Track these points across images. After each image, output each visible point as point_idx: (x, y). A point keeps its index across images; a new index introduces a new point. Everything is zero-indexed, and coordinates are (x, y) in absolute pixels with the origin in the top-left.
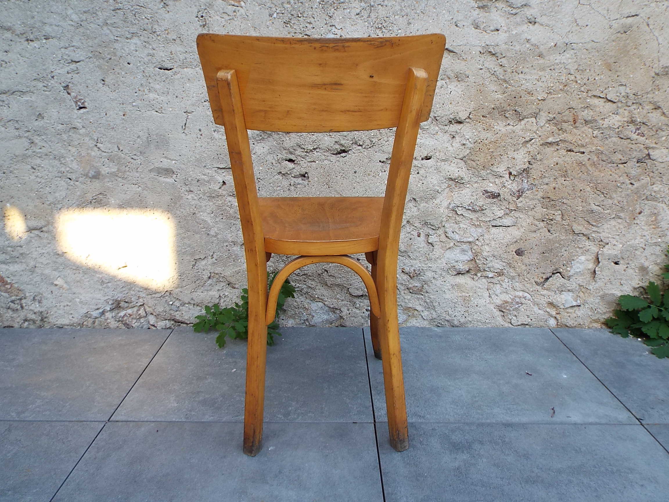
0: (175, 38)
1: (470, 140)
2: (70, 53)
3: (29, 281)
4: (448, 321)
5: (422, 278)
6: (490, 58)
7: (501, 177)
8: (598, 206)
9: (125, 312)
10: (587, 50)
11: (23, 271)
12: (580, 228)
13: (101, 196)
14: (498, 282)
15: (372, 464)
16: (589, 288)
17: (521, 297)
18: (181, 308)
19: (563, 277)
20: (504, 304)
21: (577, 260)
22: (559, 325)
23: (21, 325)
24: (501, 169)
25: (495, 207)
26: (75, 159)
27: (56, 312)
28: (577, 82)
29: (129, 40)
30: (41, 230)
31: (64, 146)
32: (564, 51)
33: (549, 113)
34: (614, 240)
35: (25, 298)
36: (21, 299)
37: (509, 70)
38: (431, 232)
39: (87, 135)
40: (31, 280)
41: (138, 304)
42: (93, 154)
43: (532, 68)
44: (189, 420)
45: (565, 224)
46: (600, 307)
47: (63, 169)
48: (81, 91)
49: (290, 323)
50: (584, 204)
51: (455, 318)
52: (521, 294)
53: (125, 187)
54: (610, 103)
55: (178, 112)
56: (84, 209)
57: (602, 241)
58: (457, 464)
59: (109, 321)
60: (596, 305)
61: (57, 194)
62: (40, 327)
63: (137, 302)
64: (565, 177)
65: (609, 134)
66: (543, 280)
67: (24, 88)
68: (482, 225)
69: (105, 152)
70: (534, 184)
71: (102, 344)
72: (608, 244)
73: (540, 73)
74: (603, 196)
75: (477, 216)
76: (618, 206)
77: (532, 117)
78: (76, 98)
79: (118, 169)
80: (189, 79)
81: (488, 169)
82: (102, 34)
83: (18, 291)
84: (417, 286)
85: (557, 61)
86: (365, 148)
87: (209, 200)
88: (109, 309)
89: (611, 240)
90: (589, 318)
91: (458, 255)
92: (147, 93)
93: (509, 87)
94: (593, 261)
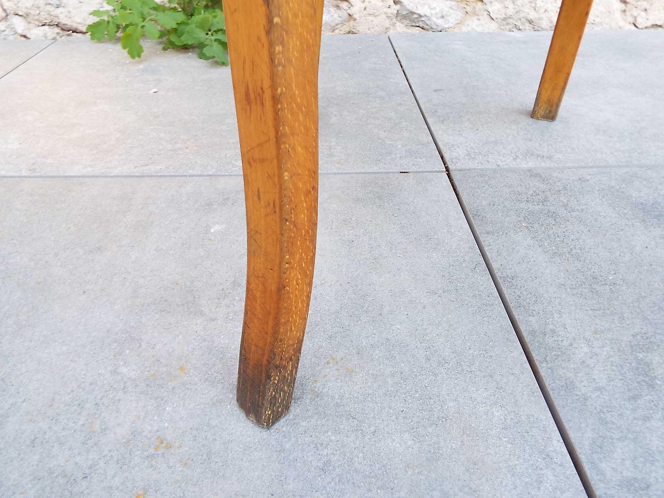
44: (39, 174)
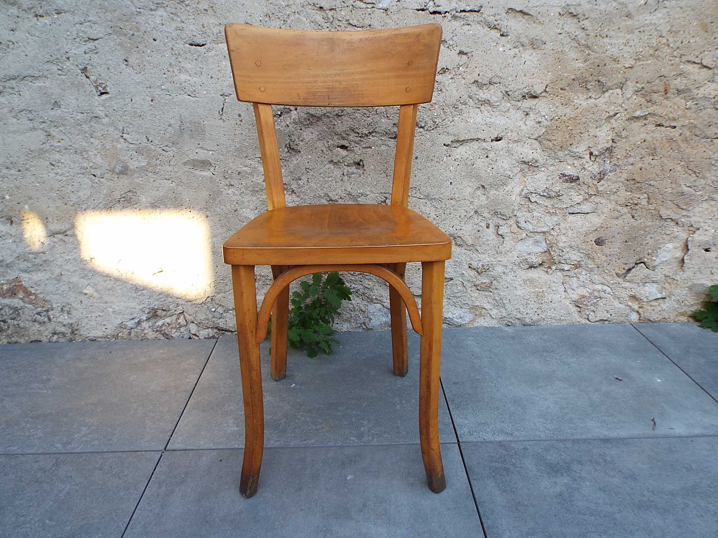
0: (207, 8)
1: (546, 116)
2: (87, 29)
3: (55, 291)
4: (519, 319)
5: (491, 273)
6: (570, 20)
7: (580, 158)
8: (689, 187)
9: (164, 321)
10: (681, 8)
11: (48, 279)
12: (669, 212)
13: (130, 194)
14: (575, 275)
15: (464, 493)
16: (676, 279)
17: (600, 291)
18: (224, 314)
19: (647, 268)
20: (581, 299)
21: (664, 248)
22: (642, 320)
23: (49, 339)
24: (581, 149)
25: (573, 192)
26: (99, 153)
27: (87, 324)
28: (669, 46)
29: (153, 12)
30: (65, 234)
31: (86, 138)
32: (656, 10)
33: (637, 82)
34: (705, 224)
35: (52, 310)
36: (47, 311)
37: (592, 34)
38: (501, 222)
39: (112, 124)
40: (58, 289)
41: (177, 313)
42: (119, 146)
43: (619, 30)
45: (651, 208)
46: (688, 299)
47: (85, 165)
48: (101, 74)
49: (345, 327)
50: (674, 185)
51: (526, 316)
52: (600, 287)
53: (157, 184)
54: (705, 69)
55: (213, 95)
56: (112, 209)
57: (692, 226)
58: (558, 489)
59: (146, 331)
60: (683, 297)
61: (81, 194)
62: (71, 340)
63: (176, 310)
64: (653, 156)
65: (704, 105)
66: (625, 271)
67: (37, 73)
68: (557, 212)
69: (133, 144)
70: (618, 164)
71: (143, 359)
72: (698, 229)
73: (628, 36)
74: (695, 175)
75: (552, 203)
76: (712, 186)
77: (617, 88)
78: (96, 82)
79: (148, 163)
80: (225, 56)
81: (566, 150)
82: (122, 6)
83: (43, 302)
84: (485, 283)
85: (647, 22)
86: (427, 130)
87: (252, 195)
88: (145, 319)
89: (703, 224)
90: (675, 311)
91: (531, 247)
92: (178, 74)
93: (592, 53)
94: (681, 249)
